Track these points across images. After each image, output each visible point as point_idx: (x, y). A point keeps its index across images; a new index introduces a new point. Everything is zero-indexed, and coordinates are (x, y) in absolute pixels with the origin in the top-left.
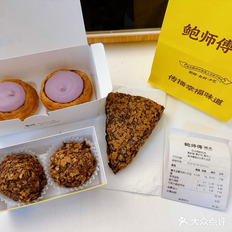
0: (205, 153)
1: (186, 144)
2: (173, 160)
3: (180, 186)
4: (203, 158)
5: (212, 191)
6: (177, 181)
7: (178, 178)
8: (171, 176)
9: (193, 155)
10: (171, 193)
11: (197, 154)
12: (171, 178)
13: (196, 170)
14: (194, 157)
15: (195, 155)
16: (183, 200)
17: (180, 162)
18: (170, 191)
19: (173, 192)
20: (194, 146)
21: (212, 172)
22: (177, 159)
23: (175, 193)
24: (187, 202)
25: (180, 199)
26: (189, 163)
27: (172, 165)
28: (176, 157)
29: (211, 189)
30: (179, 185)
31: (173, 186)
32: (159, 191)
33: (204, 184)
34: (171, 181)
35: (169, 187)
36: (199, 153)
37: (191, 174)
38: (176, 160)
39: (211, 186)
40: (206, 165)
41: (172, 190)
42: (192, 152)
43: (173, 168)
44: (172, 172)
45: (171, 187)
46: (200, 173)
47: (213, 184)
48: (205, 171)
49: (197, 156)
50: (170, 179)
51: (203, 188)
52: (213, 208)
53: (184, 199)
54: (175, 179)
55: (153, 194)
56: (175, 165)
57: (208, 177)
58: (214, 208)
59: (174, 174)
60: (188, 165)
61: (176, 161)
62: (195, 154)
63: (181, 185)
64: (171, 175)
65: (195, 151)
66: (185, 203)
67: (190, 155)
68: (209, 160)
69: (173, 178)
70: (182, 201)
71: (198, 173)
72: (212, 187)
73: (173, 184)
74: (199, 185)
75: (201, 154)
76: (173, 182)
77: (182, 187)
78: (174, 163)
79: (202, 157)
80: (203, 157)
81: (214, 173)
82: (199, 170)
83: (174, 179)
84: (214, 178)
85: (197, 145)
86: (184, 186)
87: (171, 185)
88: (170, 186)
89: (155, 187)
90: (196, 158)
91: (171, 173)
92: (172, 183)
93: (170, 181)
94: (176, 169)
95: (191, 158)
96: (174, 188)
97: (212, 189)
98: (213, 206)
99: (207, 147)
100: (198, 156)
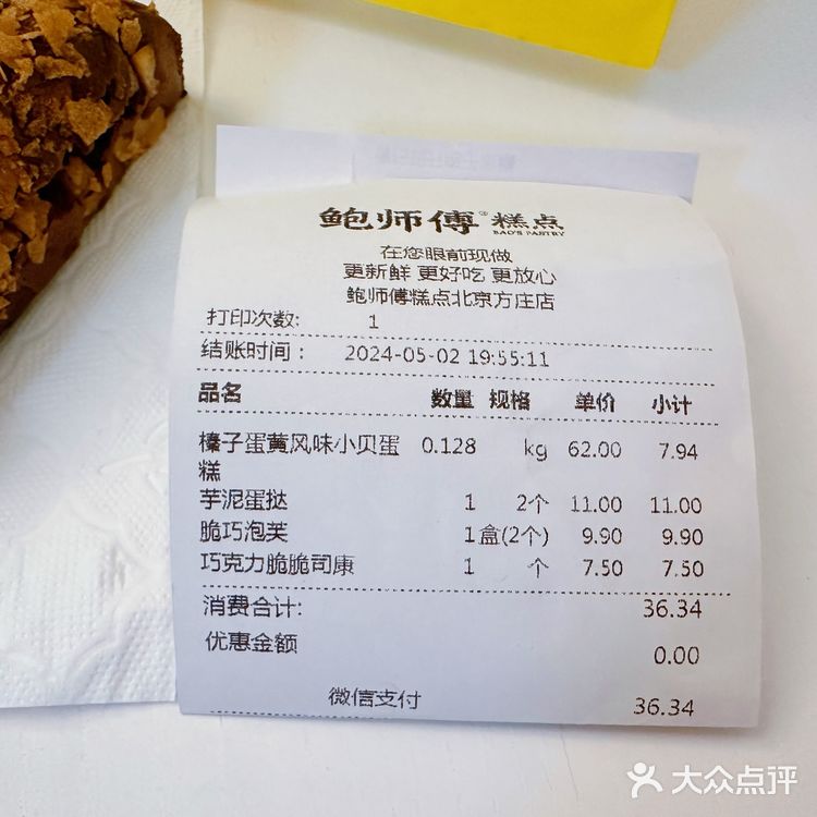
0: (505, 256)
1: (331, 218)
2: (211, 350)
3: (316, 578)
4: (484, 297)
5: (614, 569)
6: (278, 532)
7: (277, 500)
8: (210, 497)
9: (399, 284)
10: (249, 656)
11: (427, 273)
12: (219, 514)
13: (438, 398)
14: (400, 295)
15: (412, 283)
16: (367, 695)
17: (281, 351)
18: (240, 640)
19: (263, 645)
20: (410, 221)
21: (585, 403)
22: (246, 334)
23: (285, 644)
24: (407, 712)
25: (339, 696)
26: (357, 353)
27: (208, 393)
28: (237, 317)
29: (598, 552)
30: (299, 565)
31: (253, 584)
32: (157, 662)
33: (530, 517)
34: (226, 546)
35: (216, 605)
36: (448, 264)
37: (390, 447)
38: (242, 340)
39: (596, 522)
40: (522, 351)
41: (249, 624)
42: (390, 262)
43: (219, 419)
44: (211, 456)
45: (239, 603)
46: (479, 421)
47: (613, 504)
48: (523, 402)
49: (432, 287)
50: (210, 531)
51: (524, 552)
52: (646, 719)
53: (381, 689)
54: (257, 516)
55: (100, 693)
56: (232, 393)
57: (558, 451)
58: (658, 721)
59: (238, 470)
60: (356, 365)
61: (234, 350)
62: (415, 273)
63: (320, 561)
64: (210, 485)
65: (413, 253)
66: (386, 720)
67: (366, 284)
68: (547, 302)
69: (232, 515)
70: (365, 711)
71: (452, 423)
72: (612, 536)
73: (246, 564)
74: (489, 536)
75: (471, 264)
76: (248, 548)
77: (337, 579)
78: (222, 372)
79: (478, 288)
80: (490, 285)
81: (607, 402)
82: (464, 401)
83: (245, 516)
84: (610, 450)
85: (426, 216)
86: (345, 565)
87: (228, 584)
88: (225, 594)
89: (118, 631)
90: (422, 298)
91: (210, 472)
92: (233, 562)
93: (211, 547)
94: (247, 425)
95: (374, 307)
96: (264, 607)
97: (611, 552)
98: (648, 706)
99: (516, 219)
100: (446, 285)
